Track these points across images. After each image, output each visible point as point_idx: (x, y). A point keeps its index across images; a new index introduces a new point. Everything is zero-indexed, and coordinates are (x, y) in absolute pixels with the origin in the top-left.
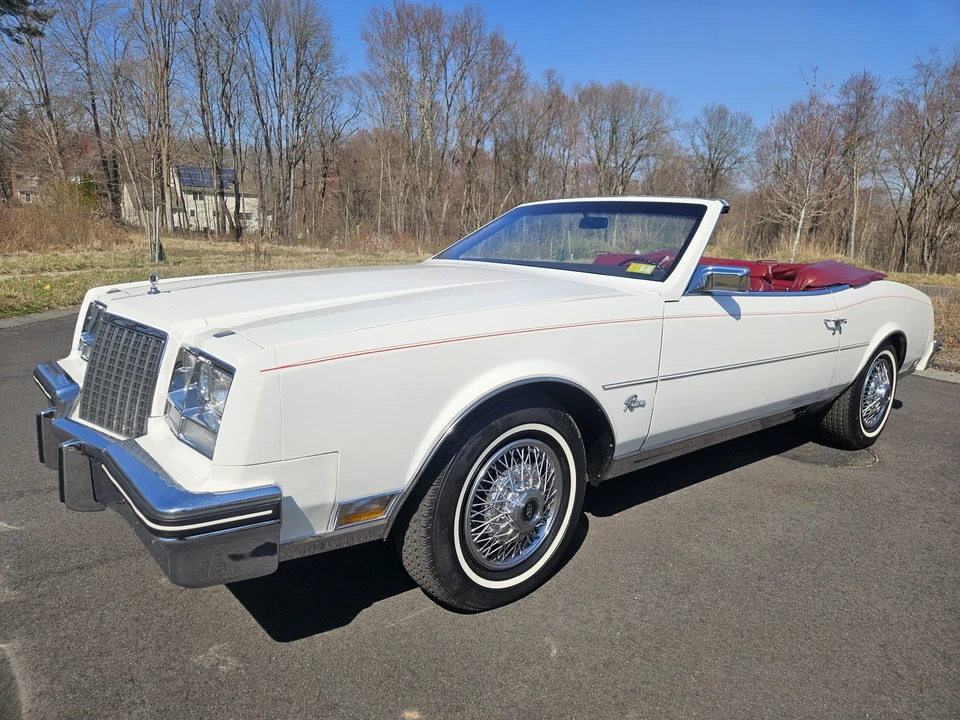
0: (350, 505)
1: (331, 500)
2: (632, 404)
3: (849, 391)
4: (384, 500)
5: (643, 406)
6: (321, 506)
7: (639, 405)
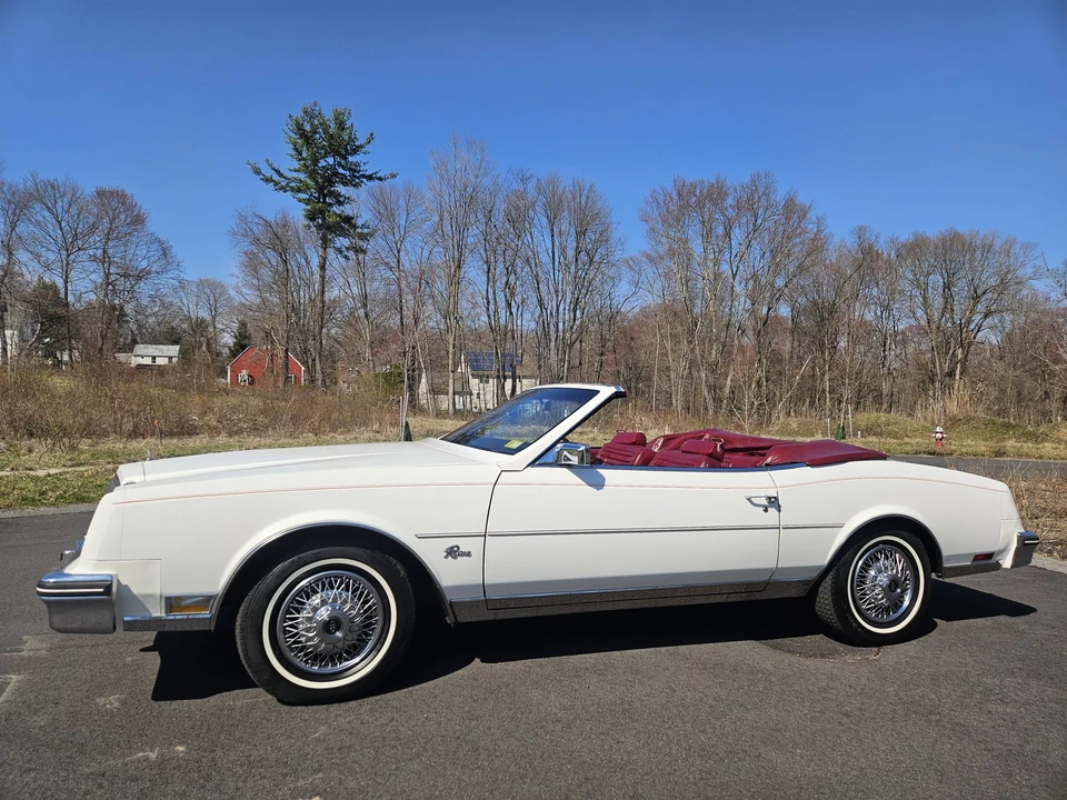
0: (179, 599)
1: (157, 591)
2: (453, 552)
3: (829, 577)
4: (206, 601)
5: (469, 554)
6: (151, 596)
7: (463, 554)
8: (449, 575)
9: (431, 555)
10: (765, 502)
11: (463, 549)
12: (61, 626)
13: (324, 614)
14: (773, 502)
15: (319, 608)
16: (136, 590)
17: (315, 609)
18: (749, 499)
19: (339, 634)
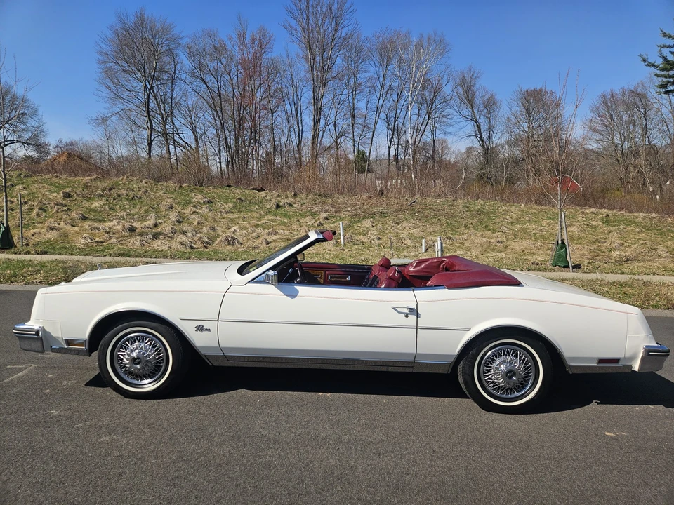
0: (72, 340)
4: (83, 342)
5: (209, 330)
6: (59, 337)
7: (206, 330)
8: (199, 340)
9: (188, 330)
10: (406, 311)
11: (205, 327)
12: (24, 348)
13: (135, 354)
14: (413, 311)
15: (135, 350)
16: (54, 335)
17: (132, 351)
18: (394, 308)
19: (138, 366)
